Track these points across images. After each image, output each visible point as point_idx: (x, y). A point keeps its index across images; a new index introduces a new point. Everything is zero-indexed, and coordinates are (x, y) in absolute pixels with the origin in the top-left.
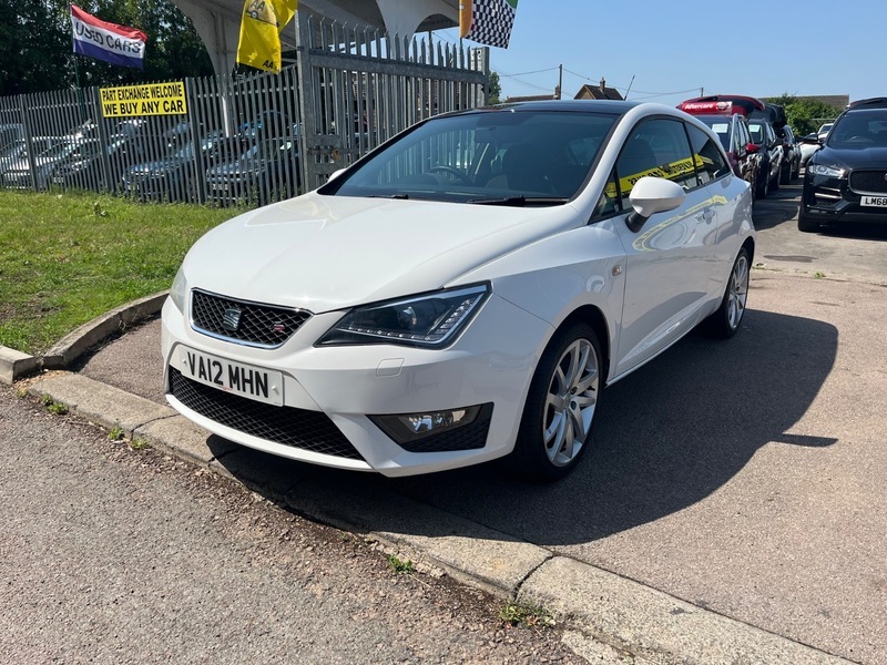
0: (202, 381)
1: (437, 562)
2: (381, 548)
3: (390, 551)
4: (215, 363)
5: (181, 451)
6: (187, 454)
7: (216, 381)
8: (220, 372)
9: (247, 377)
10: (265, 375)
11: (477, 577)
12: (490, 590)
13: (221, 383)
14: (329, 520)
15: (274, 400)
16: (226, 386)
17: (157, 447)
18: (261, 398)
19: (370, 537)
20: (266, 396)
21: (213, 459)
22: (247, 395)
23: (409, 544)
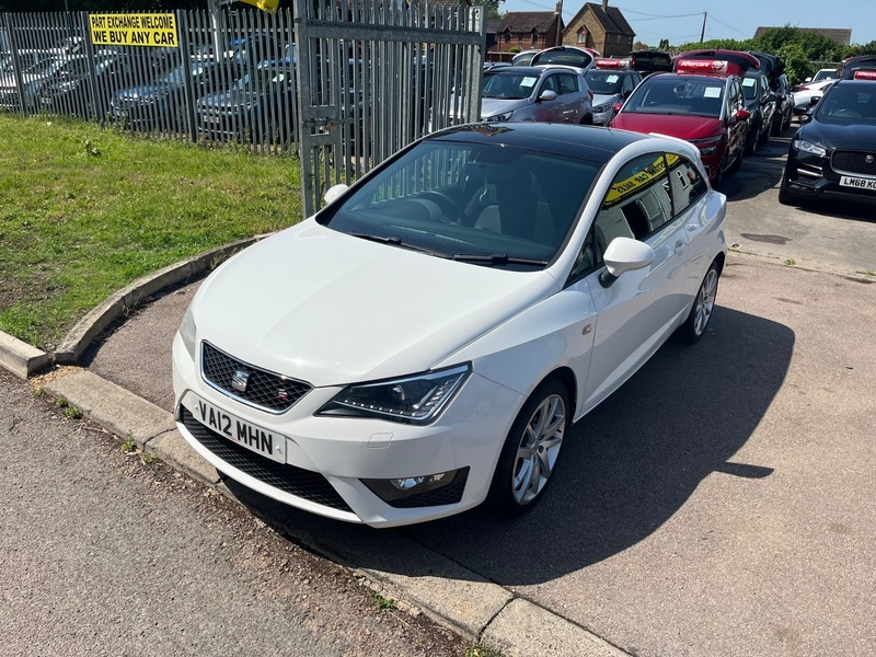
0: (212, 427)
1: (415, 602)
2: (367, 583)
3: (375, 587)
4: (224, 417)
5: (190, 470)
6: (196, 473)
7: (225, 431)
8: (229, 426)
9: (254, 434)
10: (270, 436)
11: (448, 619)
12: (458, 631)
13: (230, 434)
14: (323, 552)
15: (277, 457)
16: (234, 437)
17: (167, 462)
18: (266, 454)
19: (359, 572)
20: (271, 452)
21: (219, 481)
22: (253, 448)
23: (392, 583)
